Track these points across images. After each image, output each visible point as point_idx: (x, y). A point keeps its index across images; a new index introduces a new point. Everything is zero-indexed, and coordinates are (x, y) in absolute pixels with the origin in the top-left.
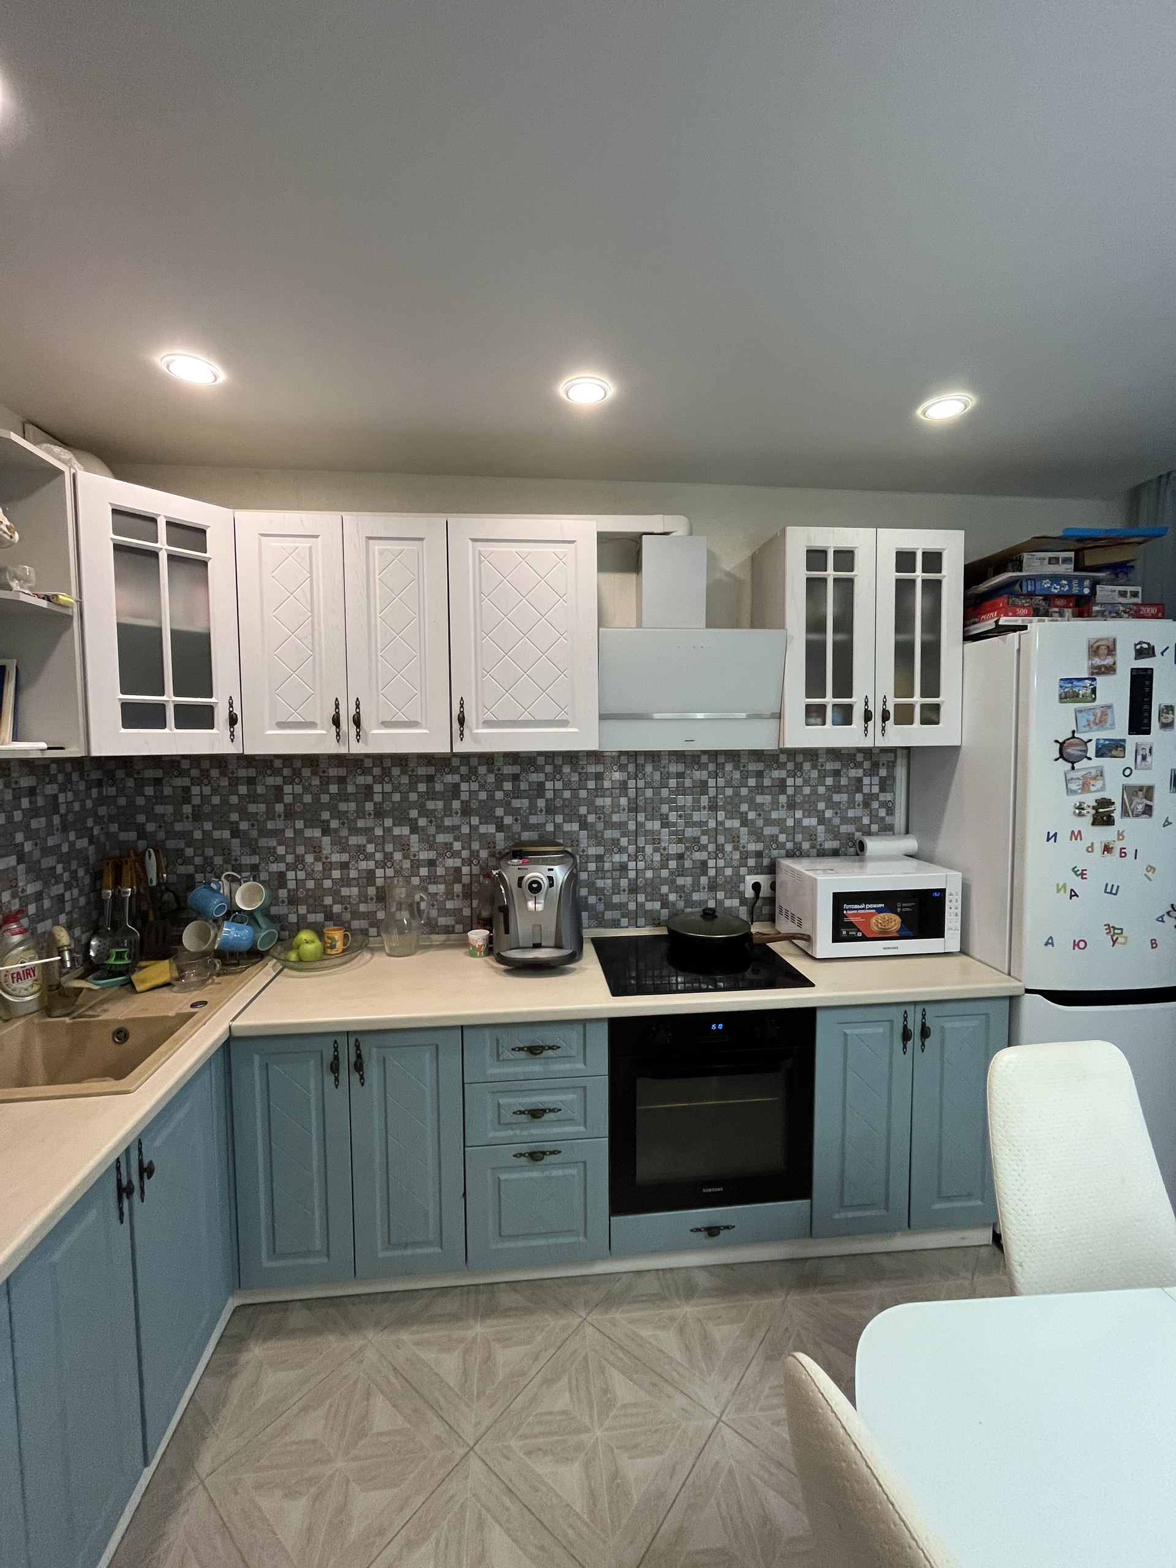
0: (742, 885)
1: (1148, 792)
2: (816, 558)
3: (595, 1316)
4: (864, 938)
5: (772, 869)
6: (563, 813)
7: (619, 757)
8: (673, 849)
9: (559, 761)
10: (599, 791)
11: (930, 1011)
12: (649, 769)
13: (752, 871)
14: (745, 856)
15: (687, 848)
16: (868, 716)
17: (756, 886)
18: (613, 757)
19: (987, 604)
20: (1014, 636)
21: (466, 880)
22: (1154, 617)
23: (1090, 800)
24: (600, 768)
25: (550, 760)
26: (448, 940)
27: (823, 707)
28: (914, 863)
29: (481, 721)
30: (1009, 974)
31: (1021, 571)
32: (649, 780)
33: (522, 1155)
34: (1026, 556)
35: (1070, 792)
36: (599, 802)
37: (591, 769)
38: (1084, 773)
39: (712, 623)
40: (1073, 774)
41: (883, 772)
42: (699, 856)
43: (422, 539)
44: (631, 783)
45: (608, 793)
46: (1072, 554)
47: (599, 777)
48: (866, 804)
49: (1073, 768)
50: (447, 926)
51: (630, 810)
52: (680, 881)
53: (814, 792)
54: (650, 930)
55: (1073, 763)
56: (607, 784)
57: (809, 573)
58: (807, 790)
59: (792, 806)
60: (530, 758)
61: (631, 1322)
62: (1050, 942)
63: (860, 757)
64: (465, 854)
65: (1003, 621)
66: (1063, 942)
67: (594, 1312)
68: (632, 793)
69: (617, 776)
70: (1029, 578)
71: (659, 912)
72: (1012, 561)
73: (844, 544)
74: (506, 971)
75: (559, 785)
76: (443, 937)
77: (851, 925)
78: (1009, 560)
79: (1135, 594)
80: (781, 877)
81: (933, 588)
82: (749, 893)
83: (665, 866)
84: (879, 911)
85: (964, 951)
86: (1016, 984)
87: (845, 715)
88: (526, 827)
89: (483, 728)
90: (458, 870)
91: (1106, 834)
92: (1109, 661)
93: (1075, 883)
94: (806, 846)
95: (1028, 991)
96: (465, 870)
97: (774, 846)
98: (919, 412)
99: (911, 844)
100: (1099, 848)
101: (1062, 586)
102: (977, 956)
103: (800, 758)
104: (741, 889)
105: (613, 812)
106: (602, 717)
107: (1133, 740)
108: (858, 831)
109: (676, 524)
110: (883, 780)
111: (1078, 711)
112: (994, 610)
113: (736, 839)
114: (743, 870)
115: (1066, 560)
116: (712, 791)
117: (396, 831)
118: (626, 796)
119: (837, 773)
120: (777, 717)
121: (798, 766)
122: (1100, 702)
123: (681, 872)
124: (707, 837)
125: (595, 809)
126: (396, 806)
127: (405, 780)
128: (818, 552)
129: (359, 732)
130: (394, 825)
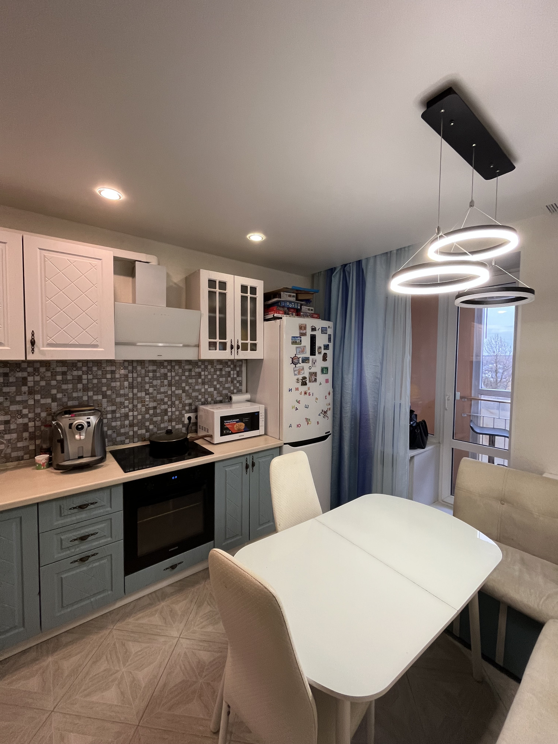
0: (183, 418)
1: (315, 374)
2: (212, 283)
4: (232, 433)
5: (196, 410)
6: (93, 391)
7: (124, 363)
8: (152, 405)
9: (90, 365)
10: (113, 379)
11: (255, 456)
12: (139, 368)
13: (187, 412)
14: (184, 405)
15: (158, 404)
16: (232, 347)
17: (189, 418)
18: (120, 363)
19: (271, 308)
20: (278, 321)
22: (317, 318)
23: (300, 377)
24: (113, 368)
25: (85, 364)
27: (216, 343)
28: (249, 403)
29: (45, 344)
30: (279, 439)
31: (280, 298)
32: (139, 373)
33: (76, 561)
34: (282, 293)
35: (295, 375)
36: (113, 384)
37: (109, 368)
38: (298, 368)
39: (168, 305)
40: (296, 369)
41: (238, 369)
42: (164, 407)
43: (5, 243)
44: (130, 375)
45: (118, 380)
46: (295, 294)
47: (113, 372)
48: (232, 382)
49: (296, 367)
50: (18, 457)
51: (129, 388)
52: (155, 419)
53: (212, 377)
55: (296, 365)
56: (117, 376)
57: (209, 289)
58: (209, 377)
59: (203, 383)
60: (73, 363)
61: (137, 619)
62: (290, 426)
63: (229, 363)
64: (31, 415)
65: (276, 315)
66: (294, 426)
67: (117, 624)
68: (130, 380)
69: (123, 372)
70: (283, 301)
71: (145, 434)
72: (278, 294)
73: (223, 280)
74: (61, 473)
75: (90, 377)
77: (227, 429)
78: (276, 294)
79: (312, 310)
80: (200, 413)
81: (254, 300)
82: (186, 421)
83: (147, 413)
84: (237, 422)
85: (266, 434)
86: (282, 442)
87: (223, 347)
88: (71, 398)
89: (47, 347)
91: (305, 388)
92: (304, 332)
93: (297, 405)
94: (209, 399)
95: (285, 444)
97: (197, 400)
98: (247, 237)
99: (248, 396)
100: (303, 393)
101: (292, 305)
102: (270, 435)
103: (206, 364)
104: (183, 420)
105: (121, 389)
106: (117, 344)
107: (311, 357)
108: (229, 392)
109: (153, 259)
110: (238, 372)
111: (297, 348)
112: (272, 311)
113: (180, 399)
114: (184, 412)
115: (293, 296)
116: (169, 378)
118: (128, 381)
119: (221, 370)
120: (198, 346)
121: (206, 367)
122: (302, 345)
123: (155, 415)
124: (167, 398)
125: (111, 388)
128: (213, 281)
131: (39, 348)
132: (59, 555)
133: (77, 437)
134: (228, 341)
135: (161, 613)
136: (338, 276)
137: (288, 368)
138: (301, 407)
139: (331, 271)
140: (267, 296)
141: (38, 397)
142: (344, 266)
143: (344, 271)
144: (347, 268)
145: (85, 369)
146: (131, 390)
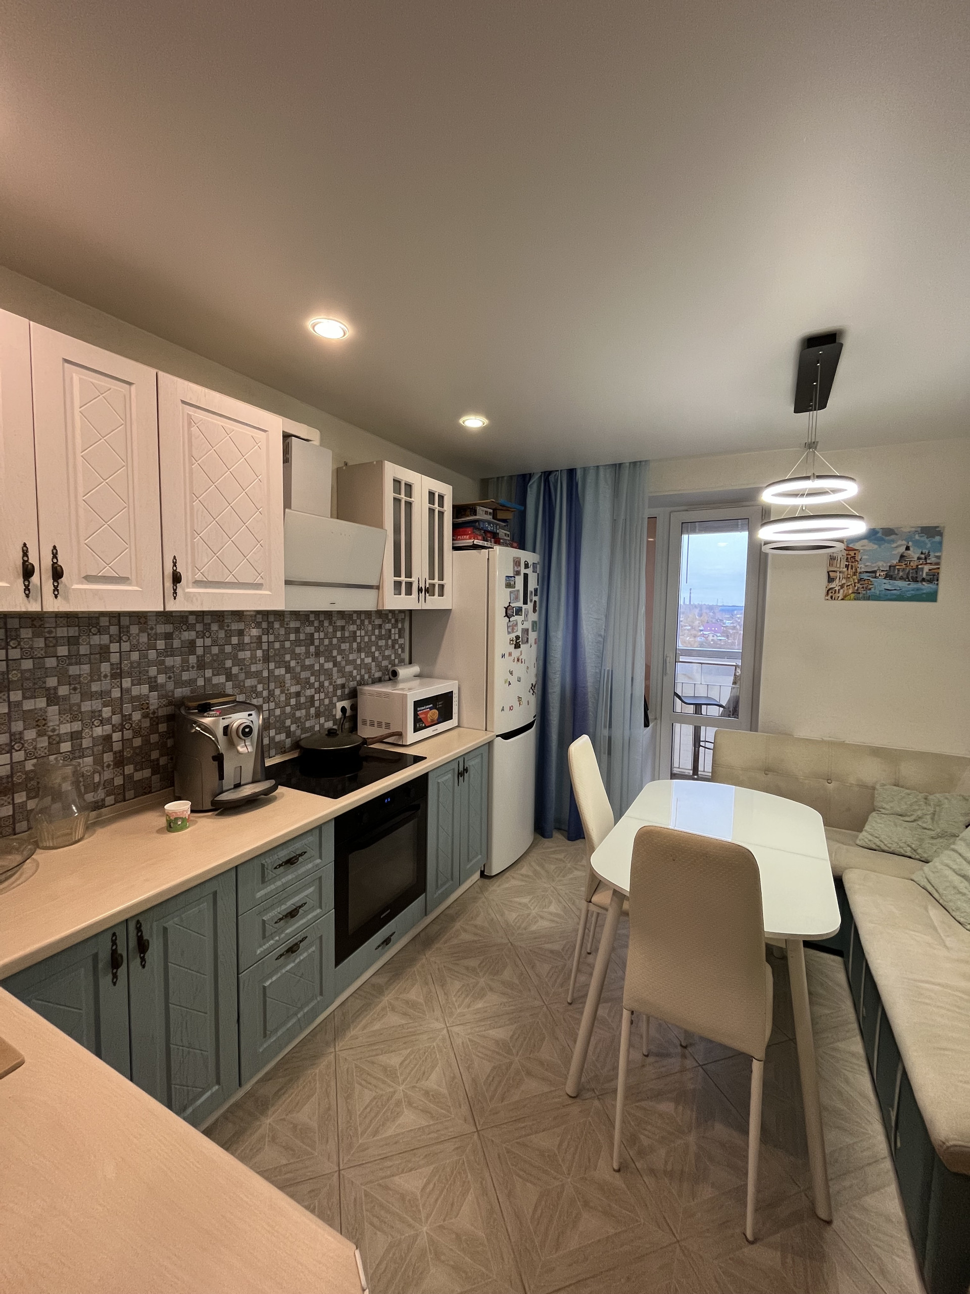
0: (334, 710)
1: (527, 630)
2: (397, 485)
3: (340, 1045)
4: (426, 727)
5: (353, 695)
6: (212, 668)
7: (255, 616)
8: (294, 689)
9: (207, 620)
10: (241, 646)
11: (466, 758)
12: (277, 625)
13: (340, 700)
14: (336, 688)
15: (302, 688)
16: (420, 590)
17: (343, 710)
18: (251, 616)
19: (462, 530)
20: (484, 551)
21: (117, 747)
23: (513, 636)
24: (241, 626)
25: (200, 619)
26: (99, 816)
27: (400, 583)
29: (191, 580)
30: (486, 730)
31: (476, 515)
32: (278, 635)
33: (281, 956)
34: (478, 508)
35: (509, 633)
36: (241, 655)
37: (235, 626)
38: (512, 622)
39: (332, 517)
40: (511, 624)
41: (400, 626)
42: (309, 692)
43: (130, 384)
44: (265, 638)
45: (247, 647)
46: (491, 511)
47: (241, 633)
48: (393, 647)
49: (509, 621)
50: (96, 802)
51: (264, 661)
52: (298, 714)
54: (281, 758)
55: (509, 618)
56: (247, 640)
57: (395, 494)
60: (182, 617)
61: (364, 1028)
62: (503, 710)
63: (390, 616)
64: (116, 719)
65: (476, 542)
66: (507, 709)
67: (337, 1044)
68: (265, 646)
69: (255, 632)
70: (481, 520)
71: (284, 741)
72: (470, 508)
73: (410, 480)
75: (208, 642)
76: (93, 814)
77: (420, 720)
79: (509, 535)
80: (364, 699)
81: (441, 514)
82: (339, 714)
83: (288, 704)
84: (431, 709)
85: (458, 726)
86: (493, 734)
88: (179, 683)
89: (193, 587)
90: (108, 739)
91: (516, 653)
92: (518, 569)
93: (510, 677)
94: (366, 677)
95: (497, 736)
96: (116, 736)
97: (351, 679)
98: (461, 421)
99: (415, 669)
100: (516, 660)
101: (491, 526)
102: (466, 726)
104: (334, 713)
105: (251, 663)
106: (288, 583)
107: (524, 607)
109: (313, 434)
110: (400, 630)
111: (511, 592)
112: (467, 535)
113: (330, 677)
114: (335, 699)
115: (490, 513)
116: (317, 643)
117: (28, 705)
118: (261, 649)
119: (380, 627)
120: (378, 588)
121: (362, 622)
122: (516, 588)
123: (298, 706)
124: (314, 677)
125: (238, 662)
126: (27, 675)
127: (40, 643)
128: (397, 482)
129: (57, 586)
130: (24, 698)
131: (184, 590)
132: (262, 949)
133: (241, 749)
134: (414, 579)
135: (393, 1009)
136: (535, 487)
137: (500, 621)
138: (513, 680)
139: (524, 479)
140: (458, 511)
141: (127, 683)
142: (547, 473)
143: (547, 481)
144: (552, 478)
145: (199, 627)
146: (266, 665)
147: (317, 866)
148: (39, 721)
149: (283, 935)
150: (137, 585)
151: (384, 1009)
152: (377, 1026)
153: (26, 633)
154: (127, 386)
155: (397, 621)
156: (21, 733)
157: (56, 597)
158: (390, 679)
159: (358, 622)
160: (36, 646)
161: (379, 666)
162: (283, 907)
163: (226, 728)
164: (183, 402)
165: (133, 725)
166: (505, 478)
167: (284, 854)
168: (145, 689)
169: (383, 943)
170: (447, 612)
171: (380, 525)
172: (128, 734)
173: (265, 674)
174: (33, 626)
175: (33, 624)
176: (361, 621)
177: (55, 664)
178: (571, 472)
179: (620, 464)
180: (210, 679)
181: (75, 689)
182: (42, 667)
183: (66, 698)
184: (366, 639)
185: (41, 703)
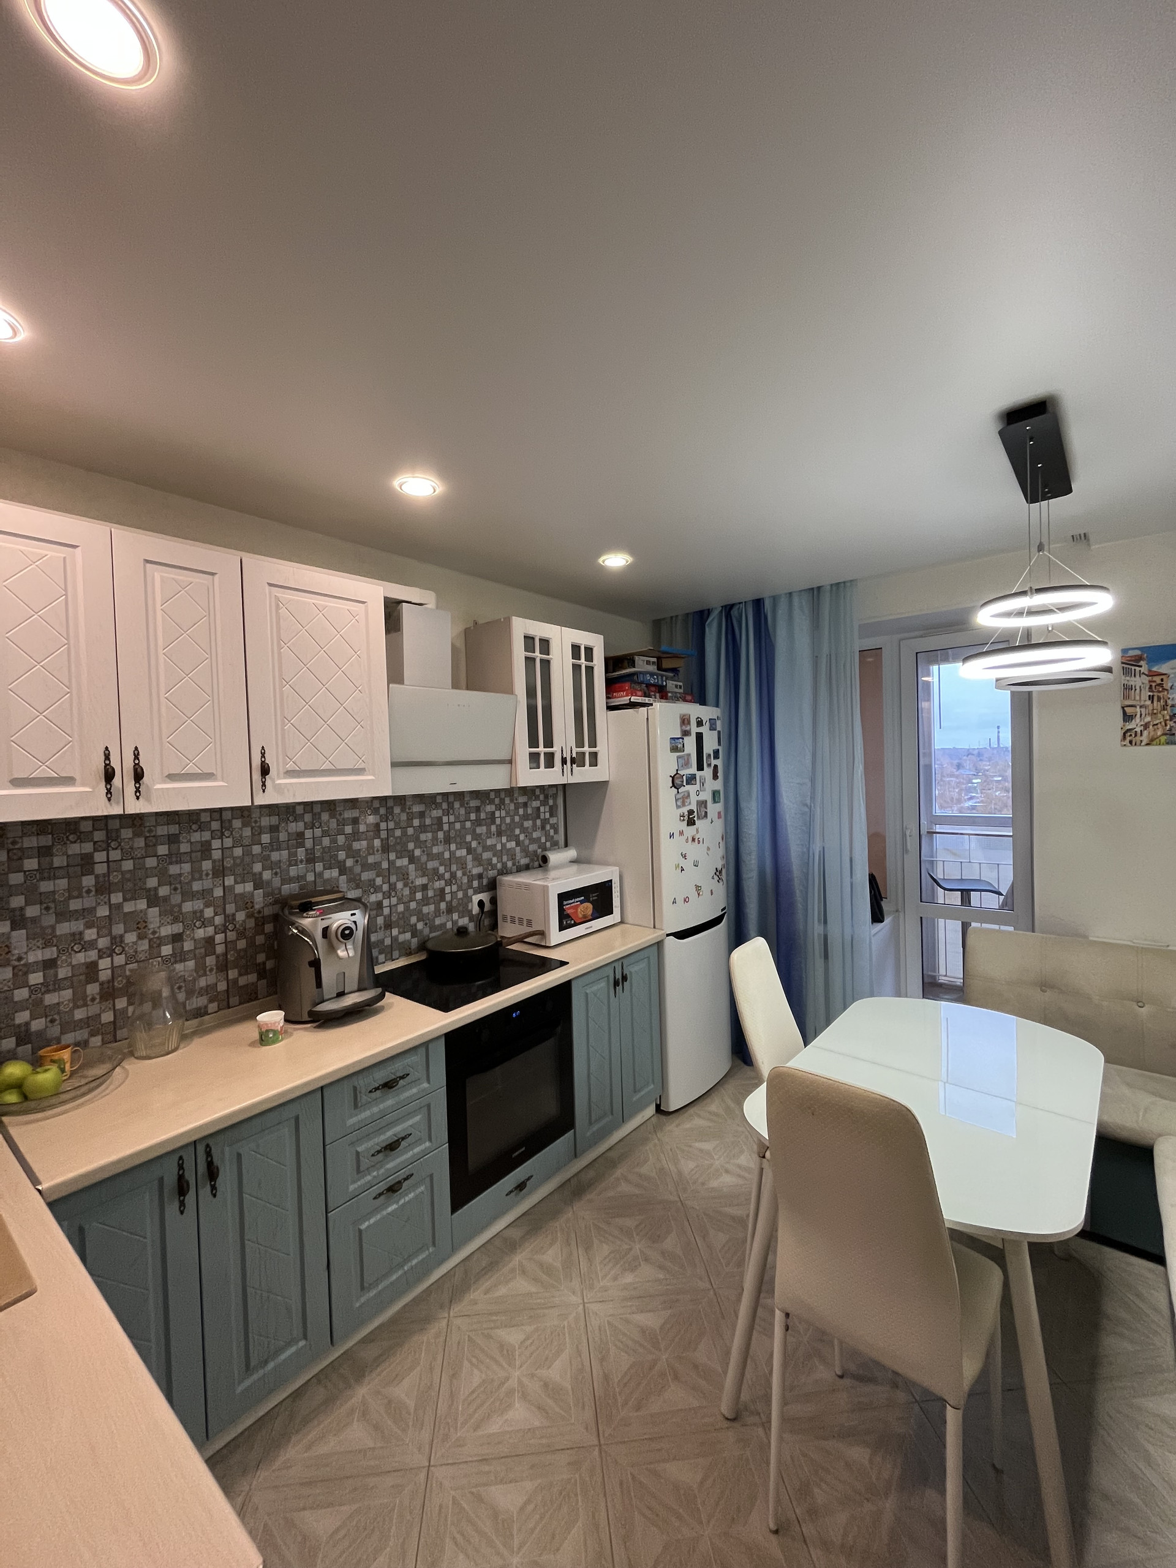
0: (470, 905)
1: (705, 804)
2: (529, 643)
3: (456, 1309)
4: (575, 925)
5: (493, 886)
6: (323, 861)
7: (372, 801)
8: (420, 881)
9: (317, 810)
11: (625, 962)
12: (397, 811)
13: (476, 892)
14: (471, 879)
15: (430, 880)
16: (564, 761)
17: (481, 904)
18: (366, 803)
19: (617, 685)
20: (643, 710)
21: (220, 949)
22: (690, 701)
23: (685, 810)
25: (308, 808)
26: (201, 1024)
27: (538, 754)
28: (575, 867)
29: (282, 771)
30: (654, 927)
31: (634, 667)
32: (397, 821)
33: (380, 1195)
34: (636, 658)
35: (678, 807)
37: (349, 814)
38: (682, 794)
39: (455, 685)
40: (679, 796)
41: (551, 802)
42: (438, 884)
43: (213, 574)
44: (383, 826)
45: (363, 836)
46: (655, 660)
47: (355, 821)
48: (543, 828)
49: (678, 792)
50: (199, 1009)
51: (383, 851)
52: (425, 910)
53: (513, 821)
54: (403, 961)
55: (678, 789)
56: (362, 828)
57: (527, 653)
60: (289, 809)
61: (486, 1292)
62: (674, 902)
63: (538, 792)
64: (218, 920)
65: (634, 699)
66: (680, 901)
67: (452, 1308)
68: (384, 834)
69: (371, 819)
70: (641, 673)
71: (409, 942)
72: (627, 659)
73: (545, 635)
74: (315, 1027)
75: (318, 833)
76: (194, 1022)
77: (568, 916)
78: (627, 660)
79: (680, 687)
80: (503, 893)
81: (590, 670)
82: (476, 910)
83: (413, 899)
84: (582, 902)
85: (622, 922)
86: (663, 932)
87: (550, 762)
88: (286, 880)
89: (285, 778)
90: (210, 941)
91: (690, 831)
92: (688, 728)
93: (683, 863)
94: (510, 864)
95: (668, 935)
96: (219, 938)
97: (491, 867)
98: (600, 561)
99: (572, 853)
100: (690, 839)
101: (654, 679)
102: (631, 922)
104: (470, 908)
105: (368, 854)
106: (394, 765)
107: (699, 774)
108: (539, 848)
109: (428, 598)
110: (551, 808)
111: (678, 757)
112: (623, 691)
113: (464, 866)
114: (470, 892)
115: (654, 663)
116: (446, 827)
117: (128, 907)
118: (379, 838)
119: (525, 805)
120: (510, 762)
121: (502, 801)
122: (685, 752)
123: (425, 901)
124: (443, 867)
125: (352, 853)
126: (128, 876)
127: (140, 842)
128: (529, 640)
129: (139, 787)
130: (125, 900)
131: (273, 781)
132: (356, 1186)
133: (341, 953)
134: (556, 749)
135: (524, 1272)
136: (715, 624)
137: (666, 795)
138: (687, 864)
139: (702, 616)
140: (613, 663)
141: (229, 881)
142: (728, 607)
143: (729, 617)
144: (735, 612)
145: (308, 817)
146: (385, 855)
147: (423, 1091)
148: (139, 924)
149: (382, 1171)
150: (223, 781)
151: (513, 1270)
152: (502, 1291)
153: (126, 833)
154: (211, 577)
155: (546, 797)
156: (122, 936)
157: (138, 798)
158: (540, 866)
159: (497, 801)
160: (136, 845)
161: (526, 852)
162: (383, 1137)
163: (326, 931)
164: (270, 585)
165: (237, 926)
166: (680, 618)
167: (381, 1076)
168: (249, 887)
169: (516, 1188)
170: (605, 783)
171: (509, 690)
172: (232, 936)
173: (385, 865)
174: (133, 825)
175: (133, 824)
176: (501, 799)
177: (155, 864)
178: (758, 603)
179: (819, 588)
180: (321, 874)
181: (175, 889)
182: (143, 867)
183: (166, 899)
184: (508, 820)
185: (142, 904)
